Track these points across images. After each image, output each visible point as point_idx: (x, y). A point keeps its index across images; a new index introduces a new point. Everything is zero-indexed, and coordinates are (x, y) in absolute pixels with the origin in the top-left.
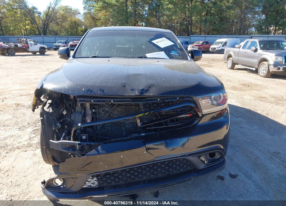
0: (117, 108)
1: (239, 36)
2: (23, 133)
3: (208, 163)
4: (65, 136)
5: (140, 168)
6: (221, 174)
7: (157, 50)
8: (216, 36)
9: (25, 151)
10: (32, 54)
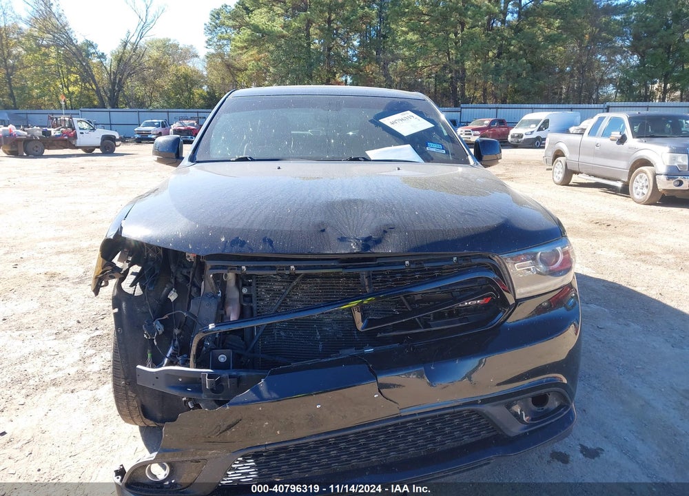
0: (303, 283)
1: (579, 106)
2: (67, 346)
3: (532, 420)
4: (173, 356)
5: (362, 435)
6: (560, 447)
7: (393, 140)
8: (522, 106)
9: (72, 392)
10: (84, 153)
